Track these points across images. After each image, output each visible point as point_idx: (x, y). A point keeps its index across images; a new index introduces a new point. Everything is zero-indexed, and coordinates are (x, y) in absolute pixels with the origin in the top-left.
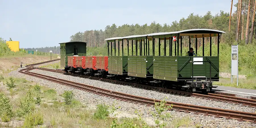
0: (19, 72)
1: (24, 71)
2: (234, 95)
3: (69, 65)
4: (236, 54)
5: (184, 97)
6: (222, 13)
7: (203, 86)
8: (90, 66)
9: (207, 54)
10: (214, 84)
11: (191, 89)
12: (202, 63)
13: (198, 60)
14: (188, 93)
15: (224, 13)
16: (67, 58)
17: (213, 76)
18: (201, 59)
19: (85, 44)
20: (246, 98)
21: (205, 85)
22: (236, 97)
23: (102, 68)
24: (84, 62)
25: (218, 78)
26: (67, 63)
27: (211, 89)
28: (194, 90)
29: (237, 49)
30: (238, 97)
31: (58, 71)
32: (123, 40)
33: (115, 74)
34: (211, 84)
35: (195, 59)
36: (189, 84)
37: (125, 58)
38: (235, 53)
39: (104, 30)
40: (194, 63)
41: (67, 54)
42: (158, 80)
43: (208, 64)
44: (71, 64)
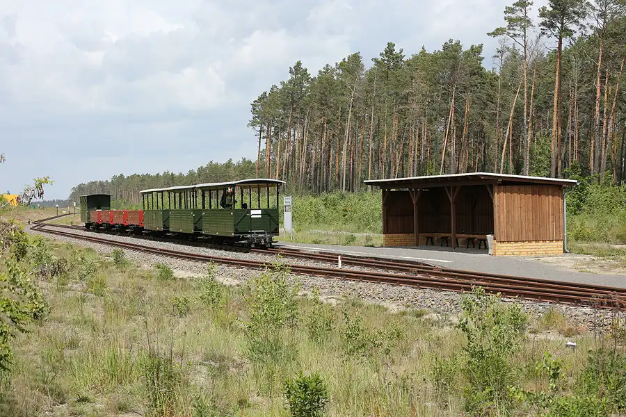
0: (31, 229)
1: (36, 228)
2: (298, 250)
3: (92, 221)
4: (289, 206)
5: (241, 253)
6: (244, 160)
7: (263, 241)
8: (120, 222)
9: (264, 206)
10: (275, 238)
11: (249, 244)
12: (260, 216)
13: (256, 213)
14: (246, 248)
15: (246, 160)
16: (89, 214)
17: (273, 230)
18: (259, 212)
19: (109, 197)
20: (313, 253)
21: (265, 240)
22: (301, 252)
23: (136, 223)
24: (111, 217)
25: (278, 232)
26: (89, 218)
27: (271, 244)
28: (253, 246)
29: (290, 200)
30: (304, 252)
31: (77, 228)
32: (162, 192)
33: (153, 229)
34: (271, 239)
35: (252, 212)
36: (247, 239)
37: (166, 212)
38: (288, 204)
39: (110, 181)
40: (252, 217)
41: (88, 208)
42: (207, 236)
43: (267, 217)
44: (94, 219)
